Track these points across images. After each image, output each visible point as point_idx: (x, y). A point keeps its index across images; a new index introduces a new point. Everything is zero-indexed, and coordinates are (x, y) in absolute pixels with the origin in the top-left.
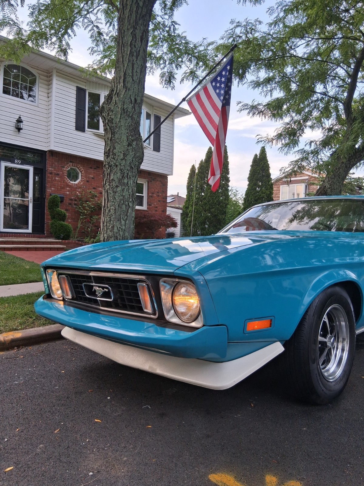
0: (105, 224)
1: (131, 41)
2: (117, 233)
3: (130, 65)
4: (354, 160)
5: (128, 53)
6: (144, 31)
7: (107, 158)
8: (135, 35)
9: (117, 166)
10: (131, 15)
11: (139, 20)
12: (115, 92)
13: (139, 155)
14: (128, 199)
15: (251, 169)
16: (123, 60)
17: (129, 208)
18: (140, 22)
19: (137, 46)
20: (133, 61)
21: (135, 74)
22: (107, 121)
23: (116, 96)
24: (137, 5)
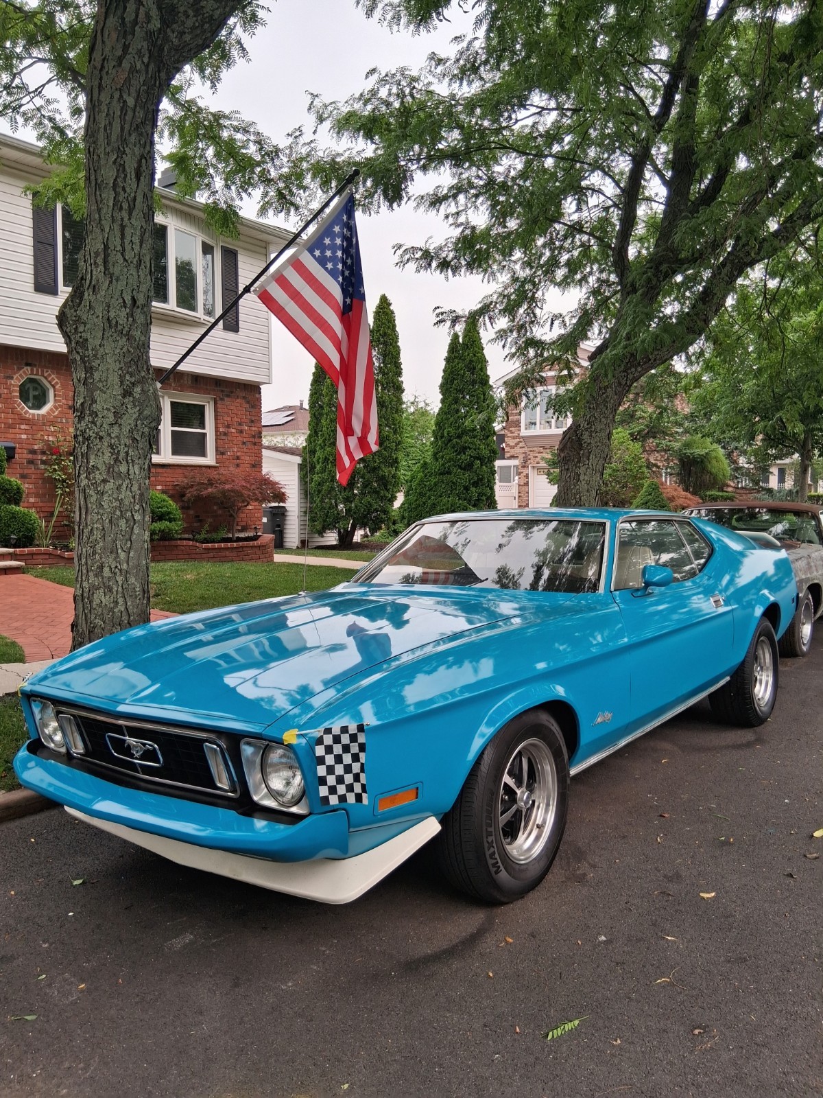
0: (84, 561)
1: (115, 180)
2: (109, 578)
3: (116, 227)
4: (636, 370)
5: (111, 204)
6: (142, 157)
7: (79, 422)
8: (123, 166)
9: (101, 438)
10: (111, 124)
11: (130, 135)
12: (88, 282)
13: (149, 413)
14: (132, 506)
15: (445, 367)
16: (100, 217)
17: (135, 524)
18: (133, 138)
19: (128, 190)
20: (122, 219)
21: (128, 247)
22: (74, 344)
23: (91, 291)
24: (121, 105)
